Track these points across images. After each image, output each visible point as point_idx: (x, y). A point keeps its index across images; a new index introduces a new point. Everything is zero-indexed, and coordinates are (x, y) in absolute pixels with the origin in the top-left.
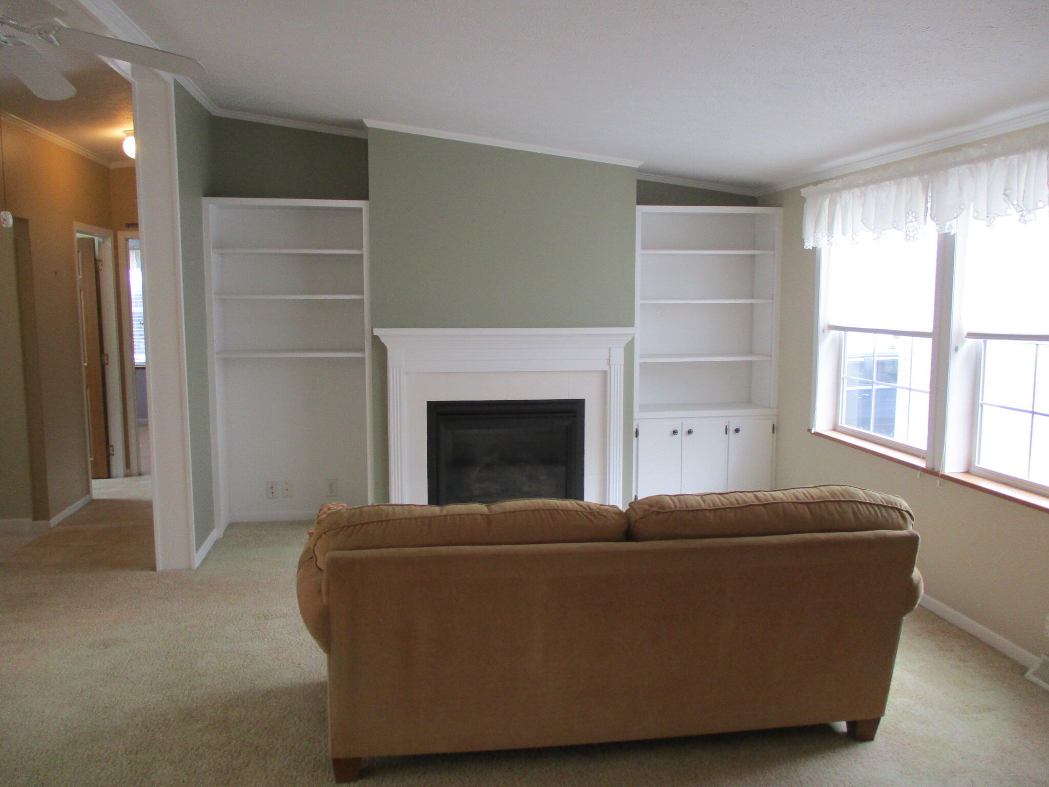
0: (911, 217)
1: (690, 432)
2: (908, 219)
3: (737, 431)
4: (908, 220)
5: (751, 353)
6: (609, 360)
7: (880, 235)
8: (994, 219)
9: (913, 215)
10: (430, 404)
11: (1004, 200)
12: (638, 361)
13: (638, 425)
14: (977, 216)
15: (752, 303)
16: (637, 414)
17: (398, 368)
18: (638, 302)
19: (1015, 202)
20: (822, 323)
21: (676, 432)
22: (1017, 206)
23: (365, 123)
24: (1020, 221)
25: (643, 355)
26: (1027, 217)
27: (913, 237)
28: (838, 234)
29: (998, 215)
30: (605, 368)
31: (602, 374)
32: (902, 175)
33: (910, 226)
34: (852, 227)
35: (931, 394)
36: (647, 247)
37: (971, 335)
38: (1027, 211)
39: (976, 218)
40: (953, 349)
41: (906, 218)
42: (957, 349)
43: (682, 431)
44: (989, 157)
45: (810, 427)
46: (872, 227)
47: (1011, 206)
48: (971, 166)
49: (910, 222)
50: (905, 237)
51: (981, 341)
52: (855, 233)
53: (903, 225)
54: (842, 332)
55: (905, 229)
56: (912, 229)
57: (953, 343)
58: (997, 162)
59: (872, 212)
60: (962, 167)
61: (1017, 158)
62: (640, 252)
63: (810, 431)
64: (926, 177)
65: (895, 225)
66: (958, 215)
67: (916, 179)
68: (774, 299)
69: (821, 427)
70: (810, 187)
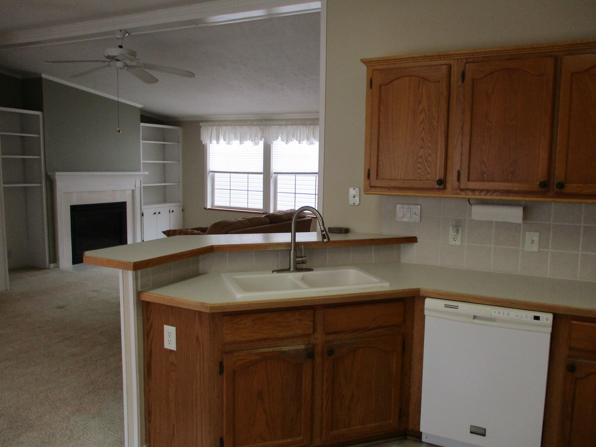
1: (159, 213)
3: (173, 211)
5: (165, 182)
6: (135, 185)
7: (243, 142)
9: (258, 137)
10: (71, 206)
12: (142, 185)
13: (143, 211)
15: (165, 163)
16: (143, 207)
18: (142, 161)
19: (295, 138)
20: (208, 170)
21: (155, 213)
22: (296, 139)
23: (41, 75)
24: (299, 143)
25: (143, 183)
26: (301, 142)
27: (258, 144)
28: (222, 141)
29: (290, 141)
30: (134, 188)
31: (133, 191)
32: (252, 125)
33: (257, 141)
34: (229, 139)
35: (264, 191)
36: (142, 140)
37: (275, 173)
38: (301, 141)
39: (282, 141)
40: (271, 177)
41: (255, 138)
42: (272, 177)
43: (157, 213)
44: (286, 125)
45: (205, 207)
46: (238, 140)
47: (294, 139)
48: (280, 126)
49: (257, 139)
50: (254, 144)
51: (276, 175)
52: (230, 141)
53: (254, 140)
54: (214, 173)
55: (255, 141)
56: (257, 142)
57: (271, 176)
58: (289, 127)
59: (239, 135)
60: (277, 126)
61: (296, 127)
62: (142, 141)
63: (206, 209)
64: (262, 127)
65: (251, 140)
66: (277, 140)
67: (257, 127)
68: (180, 161)
69: (209, 206)
70: (204, 122)
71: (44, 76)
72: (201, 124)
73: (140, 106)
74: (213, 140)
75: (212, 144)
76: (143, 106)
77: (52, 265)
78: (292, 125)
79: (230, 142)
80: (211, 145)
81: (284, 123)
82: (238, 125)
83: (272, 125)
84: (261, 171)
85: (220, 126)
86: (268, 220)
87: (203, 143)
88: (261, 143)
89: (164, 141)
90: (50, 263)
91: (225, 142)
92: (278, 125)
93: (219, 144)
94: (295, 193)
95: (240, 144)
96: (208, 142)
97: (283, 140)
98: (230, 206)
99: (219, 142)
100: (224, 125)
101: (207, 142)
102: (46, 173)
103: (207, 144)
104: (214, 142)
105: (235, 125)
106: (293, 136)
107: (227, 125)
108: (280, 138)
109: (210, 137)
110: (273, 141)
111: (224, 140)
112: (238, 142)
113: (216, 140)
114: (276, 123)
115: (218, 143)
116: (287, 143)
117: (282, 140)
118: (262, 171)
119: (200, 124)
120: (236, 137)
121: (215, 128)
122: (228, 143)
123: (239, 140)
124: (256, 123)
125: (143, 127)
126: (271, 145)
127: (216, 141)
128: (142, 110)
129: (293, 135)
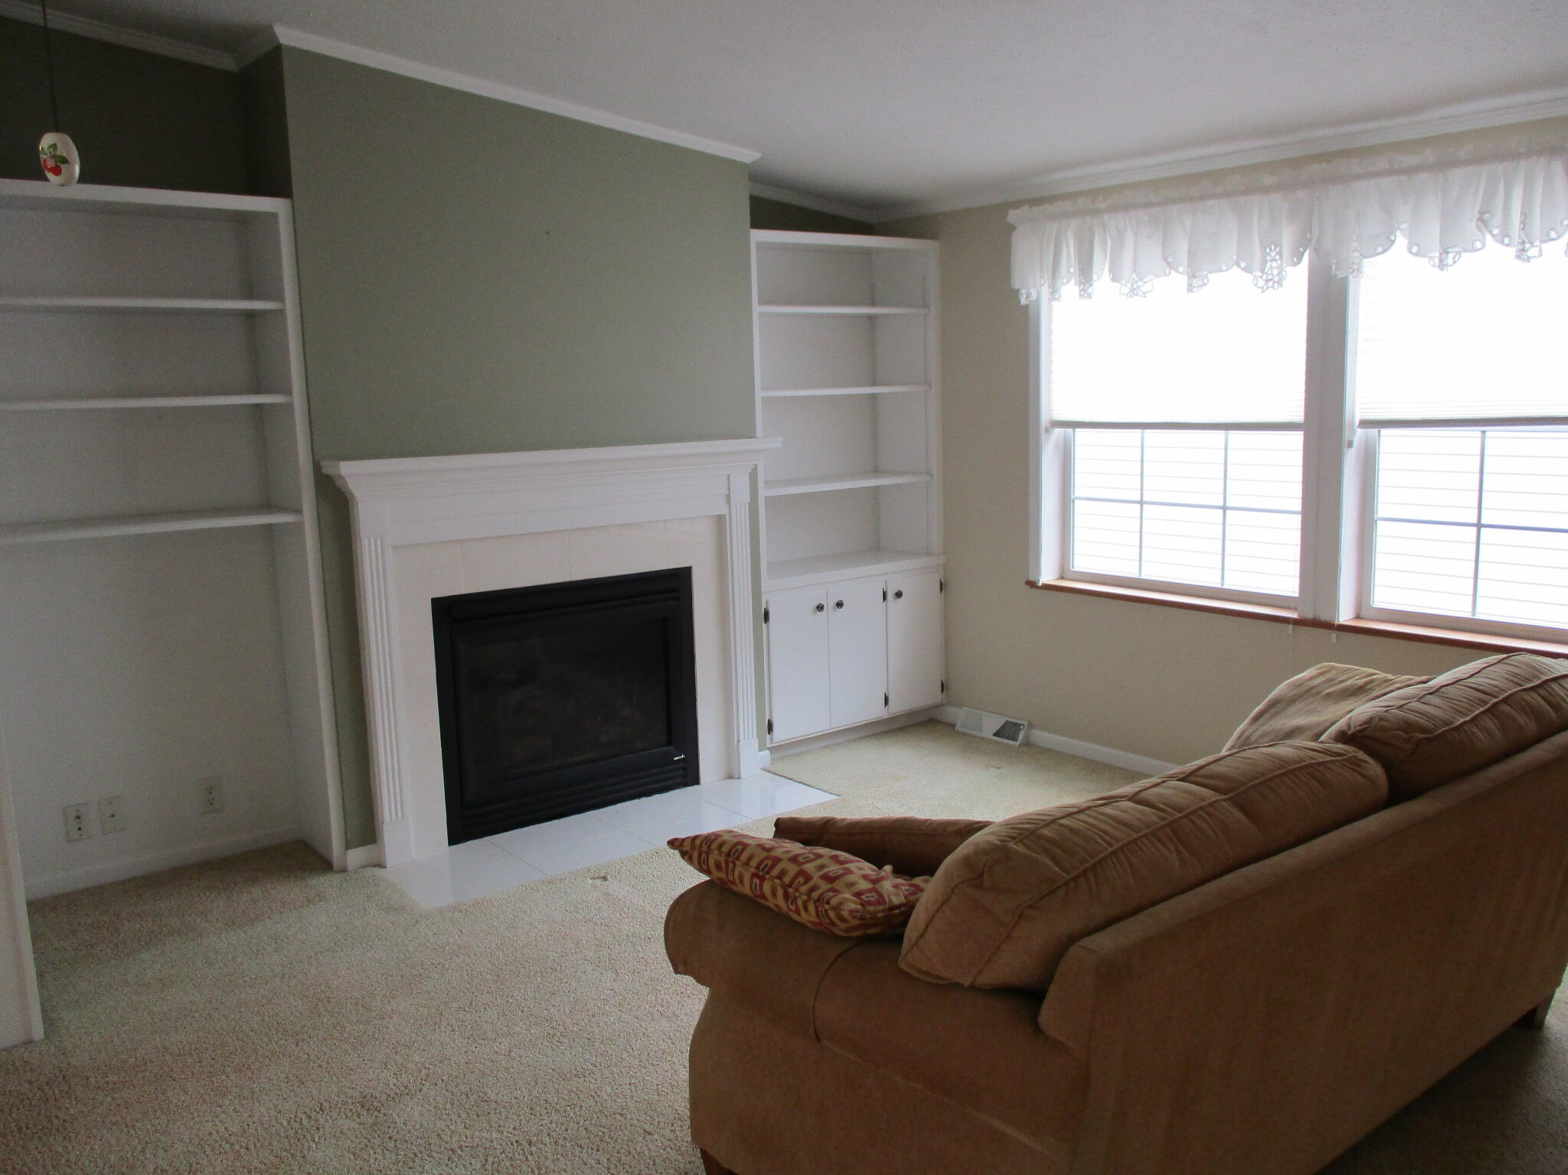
0: (1274, 253)
1: (840, 605)
2: (1270, 256)
3: (899, 595)
4: (1268, 258)
5: (876, 471)
6: (728, 496)
7: (1206, 281)
8: (1460, 256)
9: (1278, 250)
10: (436, 602)
11: (1478, 228)
12: (763, 493)
13: (767, 602)
14: (1419, 251)
15: (874, 394)
16: (766, 584)
17: (372, 540)
18: (760, 394)
19: (1496, 231)
20: (1045, 418)
21: (820, 608)
22: (1503, 237)
23: (274, 37)
24: (1521, 254)
25: (769, 484)
26: (1533, 252)
27: (1280, 283)
28: (1102, 279)
29: (1465, 251)
30: (723, 510)
31: (720, 521)
32: (1248, 191)
33: (1273, 267)
34: (1135, 271)
35: (1305, 513)
36: (763, 301)
37: (1366, 424)
38: (1532, 244)
39: (1416, 254)
40: (1346, 444)
41: (1264, 255)
42: (1350, 445)
43: (829, 605)
44: (1442, 166)
45: (1031, 578)
46: (1181, 269)
47: (1488, 237)
48: (1404, 177)
49: (1273, 260)
50: (1261, 283)
51: (1373, 431)
52: (1141, 279)
53: (1257, 264)
54: (1070, 430)
55: (1262, 271)
56: (1275, 272)
57: (1346, 437)
58: (1457, 174)
59: (1182, 246)
60: (1386, 181)
61: (1500, 168)
62: (757, 309)
63: (1032, 584)
64: (1302, 194)
65: (1243, 265)
66: (1384, 251)
67: (1277, 198)
68: (930, 385)
69: (1047, 575)
70: (1026, 207)
71: (288, 36)
72: (1013, 216)
73: (747, 155)
74: (1063, 284)
75: (1058, 299)
76: (758, 155)
77: (356, 857)
78: (1477, 160)
79: (1140, 284)
80: (1055, 304)
81: (1429, 155)
82: (1182, 200)
83: (1359, 177)
84: (1296, 412)
85: (1096, 212)
86: (1375, 769)
87: (1023, 301)
88: (1298, 278)
89: (873, 303)
90: (348, 846)
91: (1117, 285)
92: (1390, 172)
93: (1090, 296)
94: (1479, 526)
95: (1190, 288)
96: (1045, 290)
97: (1417, 248)
98: (1140, 574)
99: (1090, 290)
100: (1113, 209)
101: (1039, 293)
102: (317, 467)
103: (1037, 302)
104: (1069, 289)
105: (1165, 203)
106: (1483, 222)
107: (1126, 208)
108: (1401, 241)
109: (1050, 272)
110: (1365, 257)
111: (1115, 279)
112: (1178, 280)
113: (1081, 283)
114: (1381, 164)
115: (1084, 293)
116: (1442, 265)
117: (1415, 249)
118: (1297, 414)
119: (1007, 214)
120: (1170, 260)
121: (1074, 223)
122: (1134, 291)
123: (1183, 273)
124: (1268, 180)
125: (762, 246)
126: (1352, 281)
127: (1076, 284)
128: (756, 175)
129: (1481, 219)
